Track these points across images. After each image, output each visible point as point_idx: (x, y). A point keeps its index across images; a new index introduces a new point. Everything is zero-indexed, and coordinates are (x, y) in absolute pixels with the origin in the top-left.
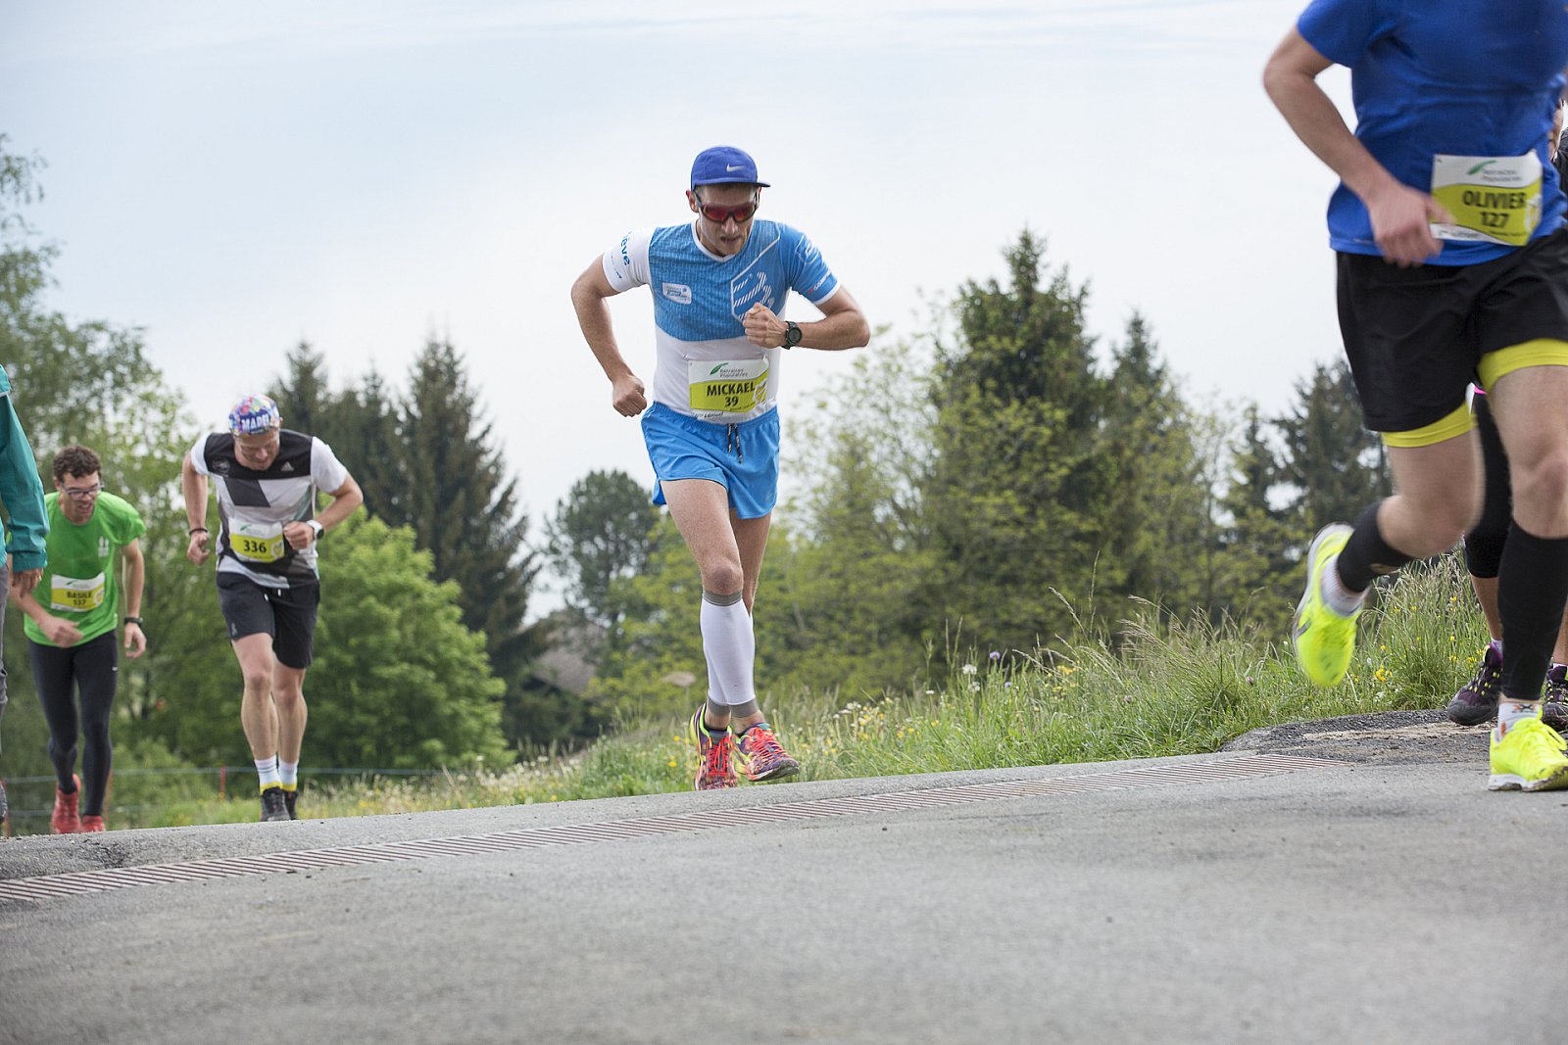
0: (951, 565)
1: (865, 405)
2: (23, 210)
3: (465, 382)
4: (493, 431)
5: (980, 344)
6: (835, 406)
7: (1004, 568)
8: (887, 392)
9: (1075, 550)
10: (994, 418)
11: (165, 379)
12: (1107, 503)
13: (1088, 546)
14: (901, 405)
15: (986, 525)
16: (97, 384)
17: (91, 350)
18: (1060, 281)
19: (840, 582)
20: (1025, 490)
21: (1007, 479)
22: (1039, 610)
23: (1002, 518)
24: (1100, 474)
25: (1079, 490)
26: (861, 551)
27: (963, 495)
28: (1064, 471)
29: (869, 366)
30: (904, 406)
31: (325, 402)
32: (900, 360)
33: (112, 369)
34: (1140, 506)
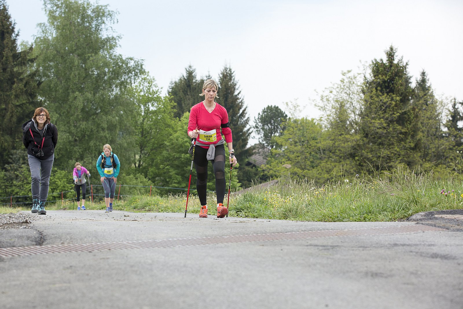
0: (365, 139)
1: (343, 92)
2: (112, 25)
3: (234, 79)
4: (241, 93)
5: (376, 77)
6: (334, 92)
7: (380, 140)
8: (349, 89)
9: (400, 137)
10: (379, 98)
11: (150, 74)
12: (410, 124)
13: (404, 136)
14: (353, 93)
15: (375, 128)
16: (130, 75)
17: (129, 65)
18: (401, 61)
19: (333, 142)
20: (387, 119)
21: (382, 116)
22: (389, 153)
23: (380, 126)
24: (408, 115)
25: (402, 120)
26: (339, 133)
27: (369, 119)
28: (398, 114)
29: (345, 82)
30: (354, 93)
31: (195, 82)
32: (354, 80)
33: (134, 71)
34: (420, 125)
